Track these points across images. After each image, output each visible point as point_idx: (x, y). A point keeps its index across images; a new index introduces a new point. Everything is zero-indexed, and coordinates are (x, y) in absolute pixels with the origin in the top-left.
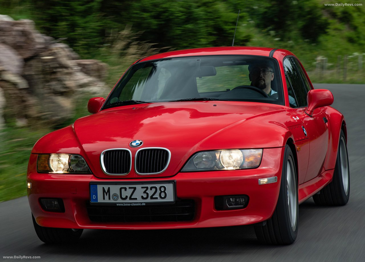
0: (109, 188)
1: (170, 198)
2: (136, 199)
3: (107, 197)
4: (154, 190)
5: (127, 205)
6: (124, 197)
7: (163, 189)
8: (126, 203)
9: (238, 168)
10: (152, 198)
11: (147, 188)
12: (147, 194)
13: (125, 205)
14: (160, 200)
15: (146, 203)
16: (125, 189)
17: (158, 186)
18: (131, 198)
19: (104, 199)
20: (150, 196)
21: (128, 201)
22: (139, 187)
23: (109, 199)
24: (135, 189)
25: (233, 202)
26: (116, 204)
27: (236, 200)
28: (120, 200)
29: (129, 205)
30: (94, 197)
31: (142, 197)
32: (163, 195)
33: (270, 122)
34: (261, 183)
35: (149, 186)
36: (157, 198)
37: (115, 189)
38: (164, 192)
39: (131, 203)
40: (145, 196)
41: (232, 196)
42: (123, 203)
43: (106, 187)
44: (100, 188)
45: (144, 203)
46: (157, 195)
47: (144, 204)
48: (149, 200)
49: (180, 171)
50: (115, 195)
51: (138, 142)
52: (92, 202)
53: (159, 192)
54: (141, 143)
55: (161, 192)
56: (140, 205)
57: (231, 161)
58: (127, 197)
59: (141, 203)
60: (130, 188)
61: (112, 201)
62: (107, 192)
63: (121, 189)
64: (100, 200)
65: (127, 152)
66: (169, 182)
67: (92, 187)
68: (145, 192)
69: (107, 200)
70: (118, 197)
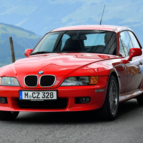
1: (55, 98)
2: (39, 98)
4: (48, 94)
6: (34, 97)
7: (52, 94)
8: (35, 100)
9: (87, 85)
10: (47, 97)
15: (44, 100)
16: (35, 94)
17: (50, 92)
18: (37, 98)
21: (36, 98)
22: (41, 92)
23: (28, 98)
24: (39, 93)
25: (84, 100)
28: (32, 98)
30: (21, 97)
31: (42, 97)
35: (46, 92)
36: (49, 98)
37: (30, 93)
38: (52, 95)
39: (37, 100)
40: (44, 96)
41: (84, 97)
42: (33, 100)
45: (43, 100)
46: (49, 96)
49: (60, 86)
50: (30, 96)
51: (42, 72)
52: (20, 99)
53: (50, 95)
54: (43, 72)
55: (51, 95)
57: (84, 82)
59: (42, 100)
60: (37, 93)
61: (29, 99)
62: (26, 95)
63: (33, 93)
64: (24, 98)
65: (36, 76)
66: (55, 90)
67: (20, 92)
68: (43, 95)
69: (26, 98)
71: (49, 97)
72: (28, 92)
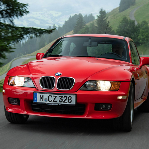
0: (43, 95)
1: (73, 103)
2: (56, 102)
3: (41, 100)
4: (65, 98)
5: (51, 104)
6: (50, 100)
7: (70, 98)
8: (51, 103)
9: (108, 90)
11: (62, 97)
12: (62, 100)
13: (50, 104)
14: (68, 103)
15: (61, 104)
16: (51, 96)
17: (68, 96)
18: (53, 101)
19: (40, 100)
20: (63, 101)
21: (52, 102)
22: (58, 96)
23: (43, 101)
24: (56, 96)
25: (104, 107)
26: (46, 103)
27: (105, 106)
28: (48, 102)
29: (52, 104)
30: (35, 99)
31: (59, 101)
32: (70, 101)
33: (124, 69)
34: (119, 99)
35: (63, 96)
37: (46, 96)
38: (71, 99)
39: (53, 104)
41: (104, 104)
42: (49, 103)
43: (42, 95)
44: (38, 95)
47: (60, 105)
48: (63, 103)
49: (79, 90)
50: (46, 99)
51: (59, 73)
52: (34, 101)
53: (68, 99)
54: (61, 74)
55: (69, 99)
56: (58, 105)
57: (104, 87)
58: (52, 100)
60: (53, 96)
61: (44, 102)
62: (42, 97)
63: (49, 96)
64: (38, 101)
65: (54, 78)
66: (73, 95)
67: (35, 94)
68: (61, 99)
69: (41, 101)
70: (47, 100)
71: (67, 101)
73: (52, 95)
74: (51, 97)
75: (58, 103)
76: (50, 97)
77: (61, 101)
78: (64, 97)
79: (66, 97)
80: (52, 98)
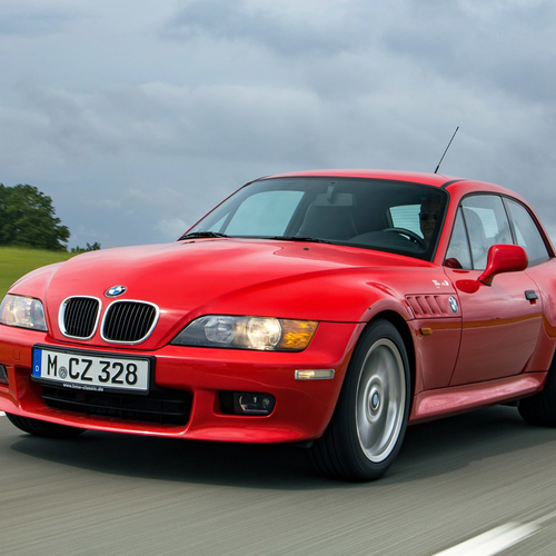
0: (56, 357)
1: (142, 384)
2: (90, 379)
3: (52, 371)
4: (118, 368)
5: (76, 387)
6: (74, 374)
7: (132, 369)
8: (76, 384)
9: (271, 348)
10: (114, 381)
11: (108, 364)
12: (108, 374)
13: (73, 387)
14: (126, 386)
15: (105, 388)
17: (125, 362)
18: (83, 378)
19: (49, 373)
20: (111, 377)
21: (79, 381)
22: (96, 360)
23: (55, 375)
24: (90, 362)
26: (62, 383)
28: (68, 379)
29: (80, 387)
30: (37, 368)
31: (100, 377)
32: (131, 378)
35: (112, 361)
36: (121, 382)
37: (63, 359)
38: (134, 373)
39: (82, 385)
40: (104, 376)
42: (71, 384)
43: (53, 354)
44: (45, 354)
45: (102, 387)
46: (122, 378)
47: (102, 390)
48: (109, 384)
49: (169, 343)
50: (63, 369)
51: (119, 289)
52: (34, 376)
53: (125, 372)
54: (123, 291)
55: (129, 373)
56: (95, 389)
58: (78, 374)
59: (97, 387)
60: (83, 360)
61: (58, 378)
62: (53, 363)
63: (71, 360)
64: (44, 375)
65: (96, 302)
66: (143, 359)
67: (36, 353)
68: (104, 370)
69: (52, 377)
70: (66, 372)
71: (124, 379)
72: (57, 354)
73: (80, 358)
74: (77, 363)
75: (96, 382)
76: (74, 362)
77: (104, 377)
78: (115, 365)
79: (121, 365)
80: (79, 368)
